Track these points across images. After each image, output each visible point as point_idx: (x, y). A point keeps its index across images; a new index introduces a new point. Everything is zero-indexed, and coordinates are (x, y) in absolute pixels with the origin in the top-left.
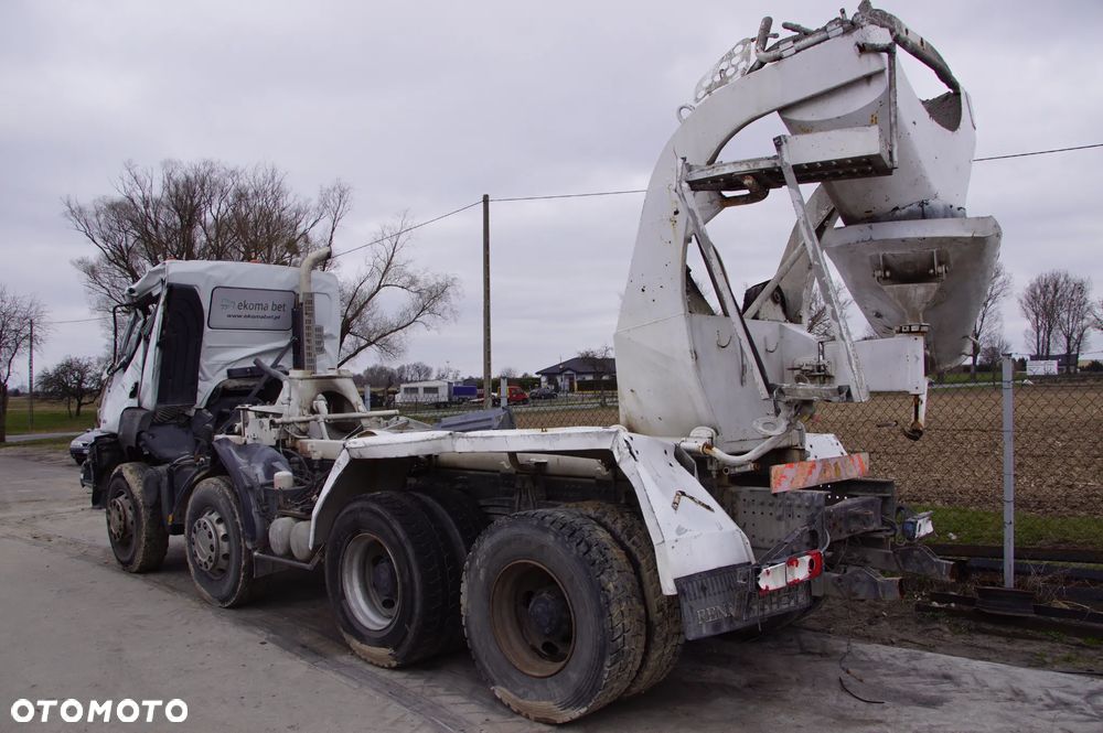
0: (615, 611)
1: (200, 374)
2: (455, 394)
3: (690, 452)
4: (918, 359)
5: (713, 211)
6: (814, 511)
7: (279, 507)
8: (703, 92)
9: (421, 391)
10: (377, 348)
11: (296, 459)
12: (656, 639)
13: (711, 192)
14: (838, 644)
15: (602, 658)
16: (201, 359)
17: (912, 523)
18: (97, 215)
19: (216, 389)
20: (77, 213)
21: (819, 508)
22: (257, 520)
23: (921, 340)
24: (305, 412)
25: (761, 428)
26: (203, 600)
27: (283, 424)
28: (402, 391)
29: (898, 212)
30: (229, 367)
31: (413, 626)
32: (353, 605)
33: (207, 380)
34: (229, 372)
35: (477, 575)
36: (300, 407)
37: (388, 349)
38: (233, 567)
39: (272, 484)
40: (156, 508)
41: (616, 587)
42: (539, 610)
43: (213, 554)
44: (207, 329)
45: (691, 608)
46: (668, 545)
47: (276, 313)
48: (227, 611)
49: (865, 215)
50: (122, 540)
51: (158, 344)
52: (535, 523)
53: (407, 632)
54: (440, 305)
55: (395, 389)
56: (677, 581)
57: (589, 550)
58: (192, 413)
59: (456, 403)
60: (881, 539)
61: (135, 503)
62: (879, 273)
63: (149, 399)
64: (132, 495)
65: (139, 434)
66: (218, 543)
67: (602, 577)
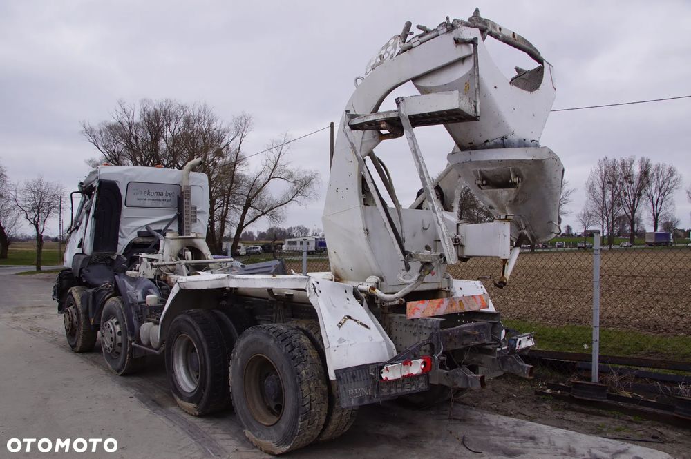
0: (305, 387)
1: (120, 234)
2: (319, 246)
3: (362, 291)
4: (505, 236)
5: (376, 142)
6: (433, 330)
7: (147, 317)
8: (370, 69)
9: (298, 243)
10: (268, 217)
11: (165, 287)
12: (336, 406)
13: (374, 131)
14: (476, 414)
15: (297, 416)
16: (121, 225)
17: (514, 340)
18: (101, 133)
19: (130, 243)
20: (89, 132)
21: (436, 329)
22: (135, 323)
23: (508, 225)
24: (173, 259)
25: (401, 278)
26: (108, 370)
27: (159, 266)
28: (287, 243)
29: (488, 144)
30: (138, 230)
31: (207, 390)
32: (179, 377)
33: (125, 237)
34: (138, 233)
35: (236, 362)
36: (170, 256)
37: (273, 217)
38: (123, 351)
39: (145, 302)
40: (86, 313)
41: (307, 373)
42: (269, 385)
43: (112, 343)
44: (124, 207)
45: (345, 389)
46: (332, 349)
47: (168, 198)
48: (120, 377)
49: (469, 145)
50: (71, 332)
51: (93, 216)
52: (265, 332)
53: (203, 395)
54: (308, 190)
55: (282, 242)
56: (336, 372)
57: (293, 350)
58: (115, 257)
59: (320, 252)
60: (490, 350)
61: (77, 310)
62: (479, 182)
63: (88, 249)
64: (76, 306)
65: (81, 269)
66: (115, 336)
67: (298, 366)
